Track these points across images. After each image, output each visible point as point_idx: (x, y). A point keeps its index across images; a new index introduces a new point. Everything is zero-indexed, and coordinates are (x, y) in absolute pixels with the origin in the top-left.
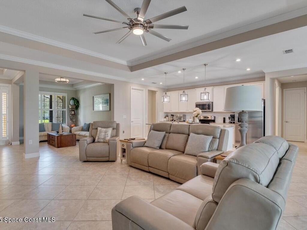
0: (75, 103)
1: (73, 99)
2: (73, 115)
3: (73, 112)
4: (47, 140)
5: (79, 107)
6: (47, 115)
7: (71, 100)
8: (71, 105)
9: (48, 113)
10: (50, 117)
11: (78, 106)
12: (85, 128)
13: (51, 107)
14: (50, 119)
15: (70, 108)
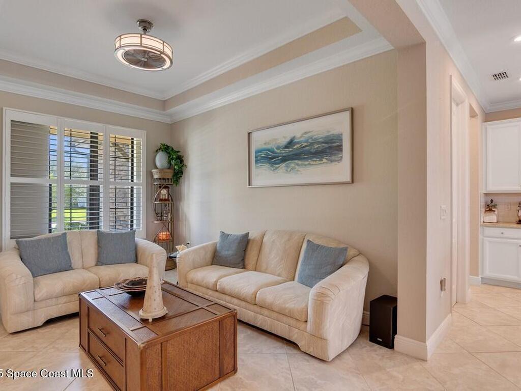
0: (173, 162)
1: (166, 149)
2: (165, 200)
3: (164, 192)
4: (78, 311)
5: (185, 175)
6: (83, 200)
7: (157, 151)
8: (156, 168)
9: (85, 195)
10: (91, 209)
11: (182, 173)
12: (228, 253)
13: (93, 175)
14: (91, 214)
15: (156, 176)
